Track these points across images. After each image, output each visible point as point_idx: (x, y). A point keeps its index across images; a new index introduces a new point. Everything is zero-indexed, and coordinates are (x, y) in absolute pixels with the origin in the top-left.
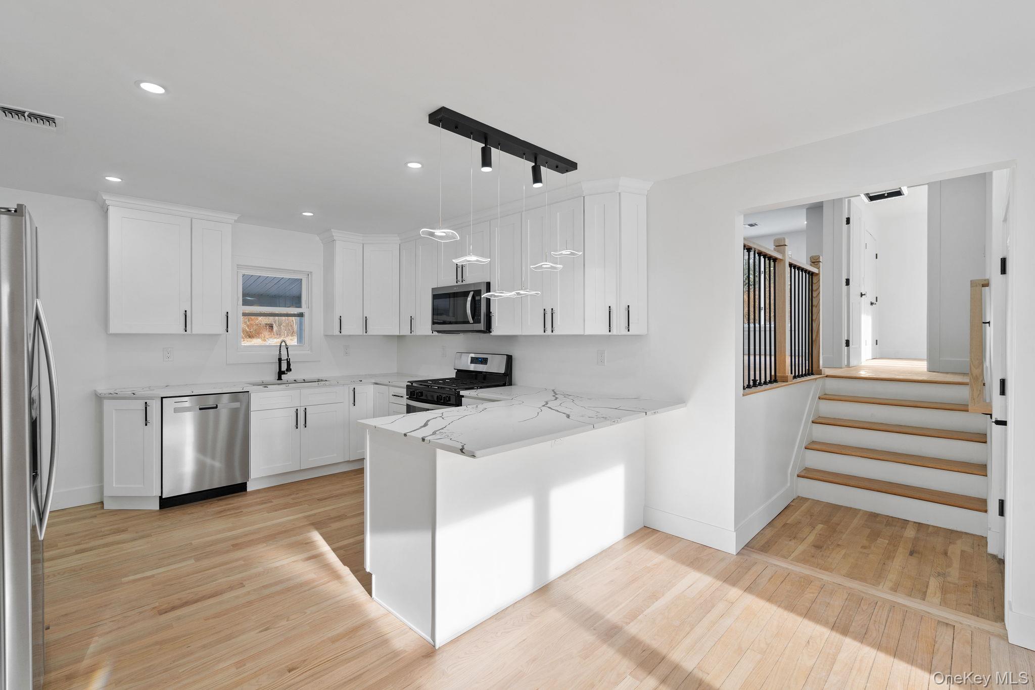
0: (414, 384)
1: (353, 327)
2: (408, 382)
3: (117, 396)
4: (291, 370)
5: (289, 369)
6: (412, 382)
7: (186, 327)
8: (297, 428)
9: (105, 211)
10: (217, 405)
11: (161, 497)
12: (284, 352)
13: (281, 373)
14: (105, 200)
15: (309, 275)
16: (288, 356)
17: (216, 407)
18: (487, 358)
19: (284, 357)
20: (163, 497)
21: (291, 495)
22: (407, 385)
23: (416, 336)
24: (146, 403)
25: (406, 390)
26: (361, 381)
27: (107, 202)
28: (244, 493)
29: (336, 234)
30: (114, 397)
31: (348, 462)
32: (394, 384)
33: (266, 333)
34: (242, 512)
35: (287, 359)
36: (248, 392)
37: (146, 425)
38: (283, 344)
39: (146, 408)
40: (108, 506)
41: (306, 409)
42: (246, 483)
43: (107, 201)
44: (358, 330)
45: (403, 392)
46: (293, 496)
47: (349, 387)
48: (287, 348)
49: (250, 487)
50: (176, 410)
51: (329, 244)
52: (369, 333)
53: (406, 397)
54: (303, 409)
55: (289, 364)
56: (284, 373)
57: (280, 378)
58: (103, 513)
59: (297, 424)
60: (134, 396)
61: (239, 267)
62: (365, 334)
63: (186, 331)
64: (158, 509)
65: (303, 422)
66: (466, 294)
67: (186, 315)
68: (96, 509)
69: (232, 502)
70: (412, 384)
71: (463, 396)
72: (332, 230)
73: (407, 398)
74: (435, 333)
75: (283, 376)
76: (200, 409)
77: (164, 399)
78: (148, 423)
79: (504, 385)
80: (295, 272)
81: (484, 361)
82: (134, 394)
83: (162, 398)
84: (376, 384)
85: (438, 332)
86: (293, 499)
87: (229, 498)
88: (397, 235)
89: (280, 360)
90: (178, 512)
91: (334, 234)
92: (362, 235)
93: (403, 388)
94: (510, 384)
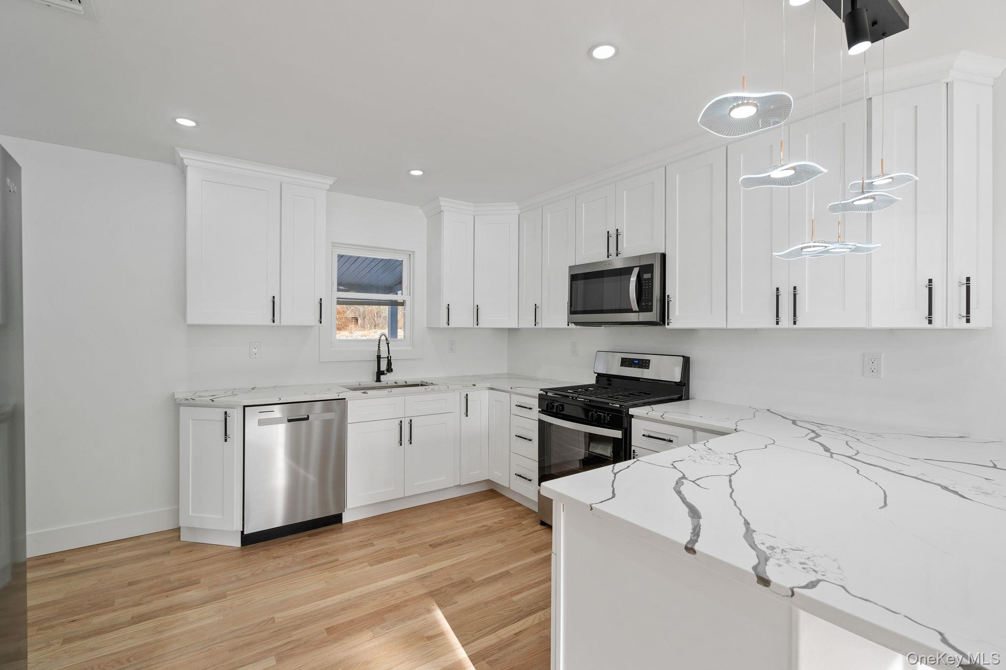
0: (549, 394)
1: (462, 319)
2: (541, 390)
3: (194, 402)
4: (392, 371)
5: (389, 369)
6: (546, 391)
7: (274, 316)
8: (401, 445)
9: (183, 171)
10: (308, 416)
11: (242, 532)
12: (384, 348)
13: (380, 373)
14: (182, 159)
15: (411, 255)
16: (389, 354)
17: (307, 418)
18: (649, 360)
19: (384, 354)
20: (245, 533)
21: (395, 533)
22: (539, 394)
23: (542, 329)
24: (226, 413)
25: (538, 400)
26: (475, 385)
27: (185, 161)
28: (338, 525)
29: (445, 203)
30: (191, 403)
31: (459, 486)
32: (519, 390)
33: (352, 326)
34: (337, 560)
35: (388, 356)
36: (345, 399)
37: (226, 440)
38: (383, 338)
39: (226, 419)
40: (185, 537)
41: (411, 420)
42: (341, 514)
43: (184, 159)
44: (469, 322)
45: (535, 403)
46: (398, 536)
47: (460, 393)
48: (388, 344)
49: (346, 519)
50: (261, 423)
51: (435, 217)
52: (481, 325)
53: (536, 409)
54: (408, 420)
55: (389, 363)
56: (383, 373)
57: (378, 380)
58: (178, 548)
59: (401, 440)
60: (212, 404)
61: (334, 245)
62: (475, 326)
63: (274, 322)
64: (240, 546)
65: (408, 438)
66: (627, 271)
67: (274, 302)
68: (170, 540)
69: (326, 541)
70: (547, 393)
71: (632, 416)
72: (440, 198)
73: (539, 412)
74: (572, 326)
75: (382, 377)
76: (289, 421)
77: (246, 408)
78: (228, 439)
79: (680, 399)
80: (395, 251)
81: (644, 364)
82: (213, 401)
83: (245, 407)
84: (492, 389)
85: (576, 324)
86: (400, 541)
87: (321, 533)
88: (516, 203)
89: (379, 357)
90: (262, 553)
91: (441, 204)
92: (473, 204)
93: (534, 397)
94: (688, 399)
